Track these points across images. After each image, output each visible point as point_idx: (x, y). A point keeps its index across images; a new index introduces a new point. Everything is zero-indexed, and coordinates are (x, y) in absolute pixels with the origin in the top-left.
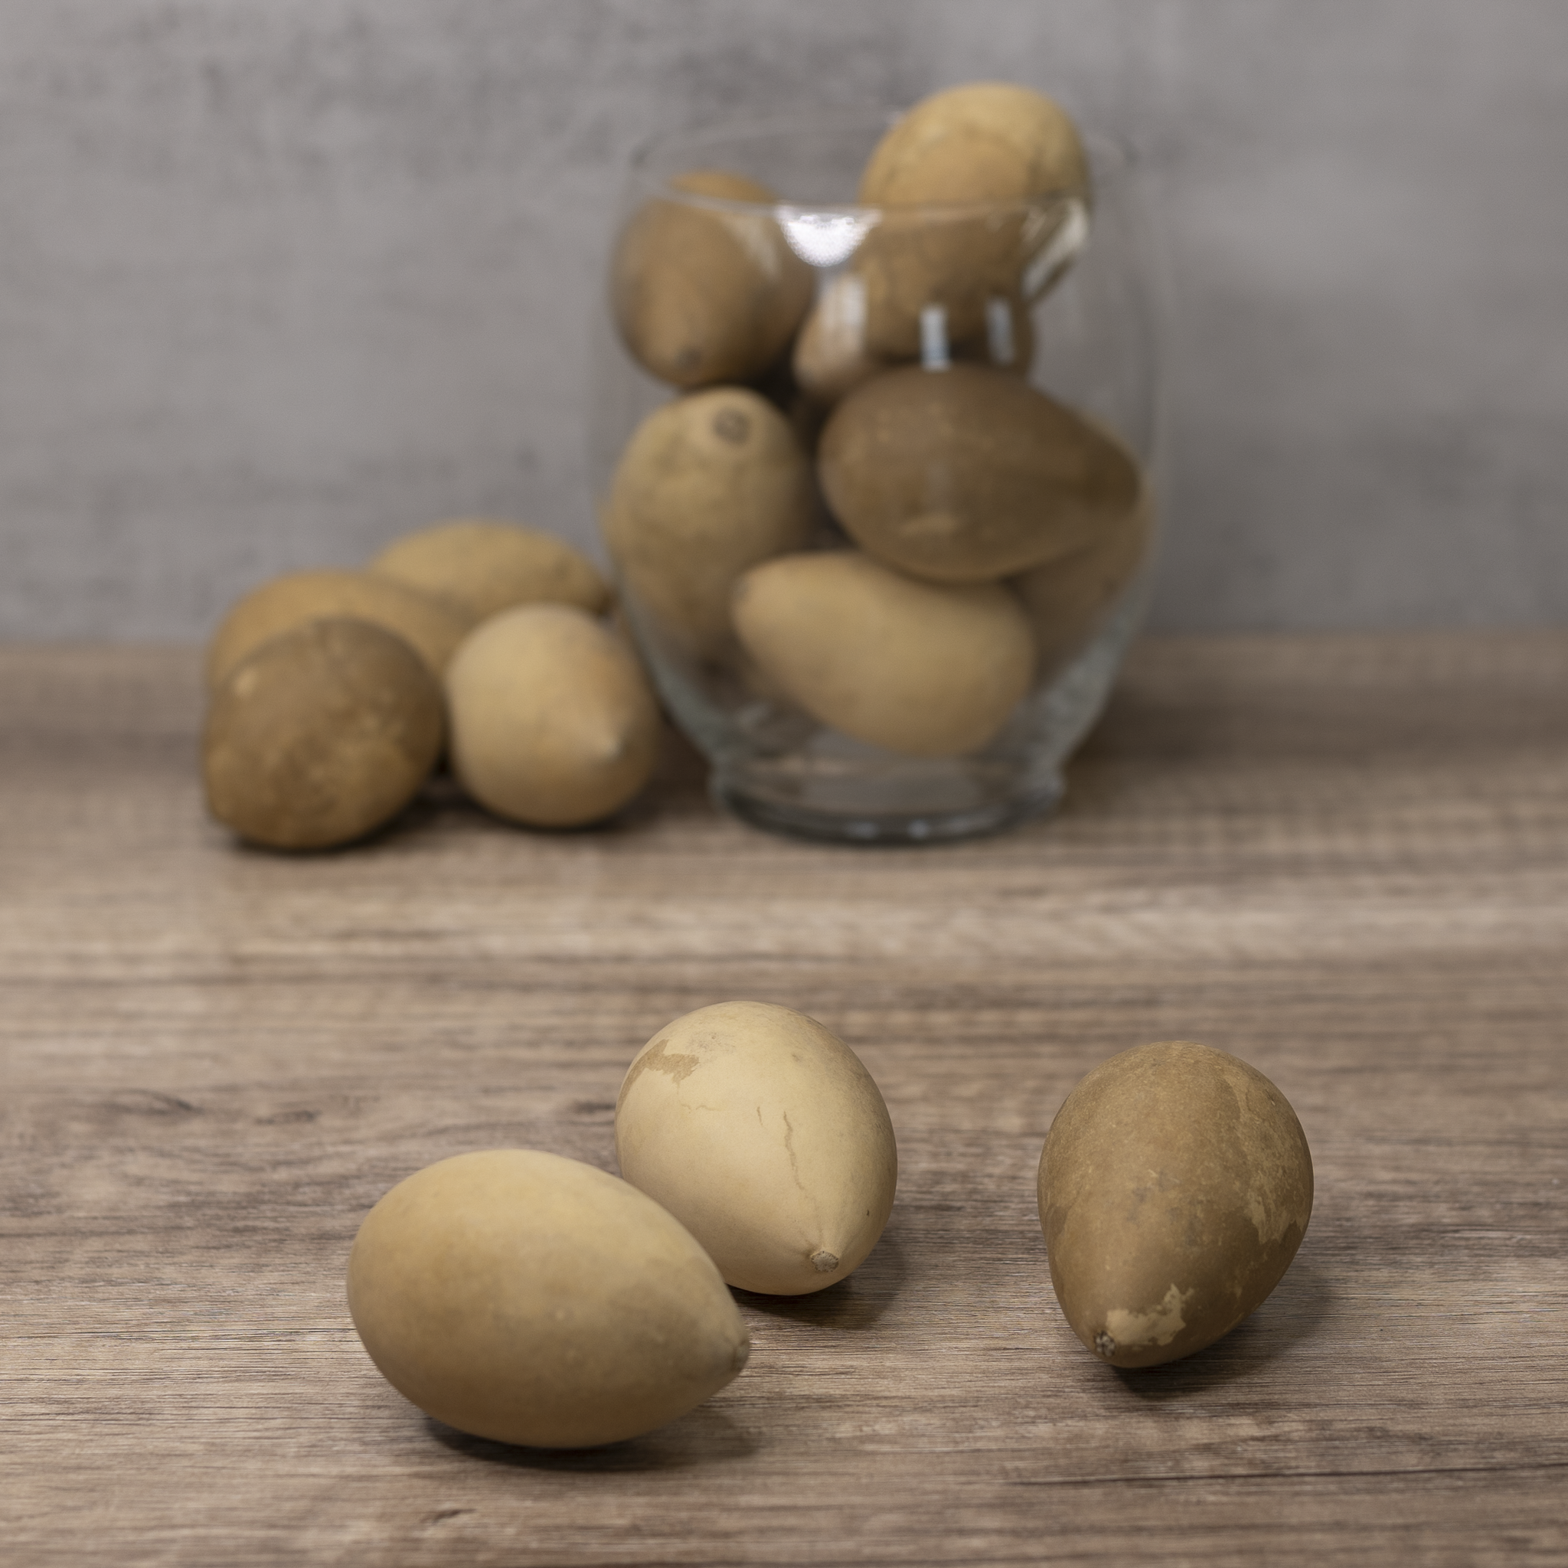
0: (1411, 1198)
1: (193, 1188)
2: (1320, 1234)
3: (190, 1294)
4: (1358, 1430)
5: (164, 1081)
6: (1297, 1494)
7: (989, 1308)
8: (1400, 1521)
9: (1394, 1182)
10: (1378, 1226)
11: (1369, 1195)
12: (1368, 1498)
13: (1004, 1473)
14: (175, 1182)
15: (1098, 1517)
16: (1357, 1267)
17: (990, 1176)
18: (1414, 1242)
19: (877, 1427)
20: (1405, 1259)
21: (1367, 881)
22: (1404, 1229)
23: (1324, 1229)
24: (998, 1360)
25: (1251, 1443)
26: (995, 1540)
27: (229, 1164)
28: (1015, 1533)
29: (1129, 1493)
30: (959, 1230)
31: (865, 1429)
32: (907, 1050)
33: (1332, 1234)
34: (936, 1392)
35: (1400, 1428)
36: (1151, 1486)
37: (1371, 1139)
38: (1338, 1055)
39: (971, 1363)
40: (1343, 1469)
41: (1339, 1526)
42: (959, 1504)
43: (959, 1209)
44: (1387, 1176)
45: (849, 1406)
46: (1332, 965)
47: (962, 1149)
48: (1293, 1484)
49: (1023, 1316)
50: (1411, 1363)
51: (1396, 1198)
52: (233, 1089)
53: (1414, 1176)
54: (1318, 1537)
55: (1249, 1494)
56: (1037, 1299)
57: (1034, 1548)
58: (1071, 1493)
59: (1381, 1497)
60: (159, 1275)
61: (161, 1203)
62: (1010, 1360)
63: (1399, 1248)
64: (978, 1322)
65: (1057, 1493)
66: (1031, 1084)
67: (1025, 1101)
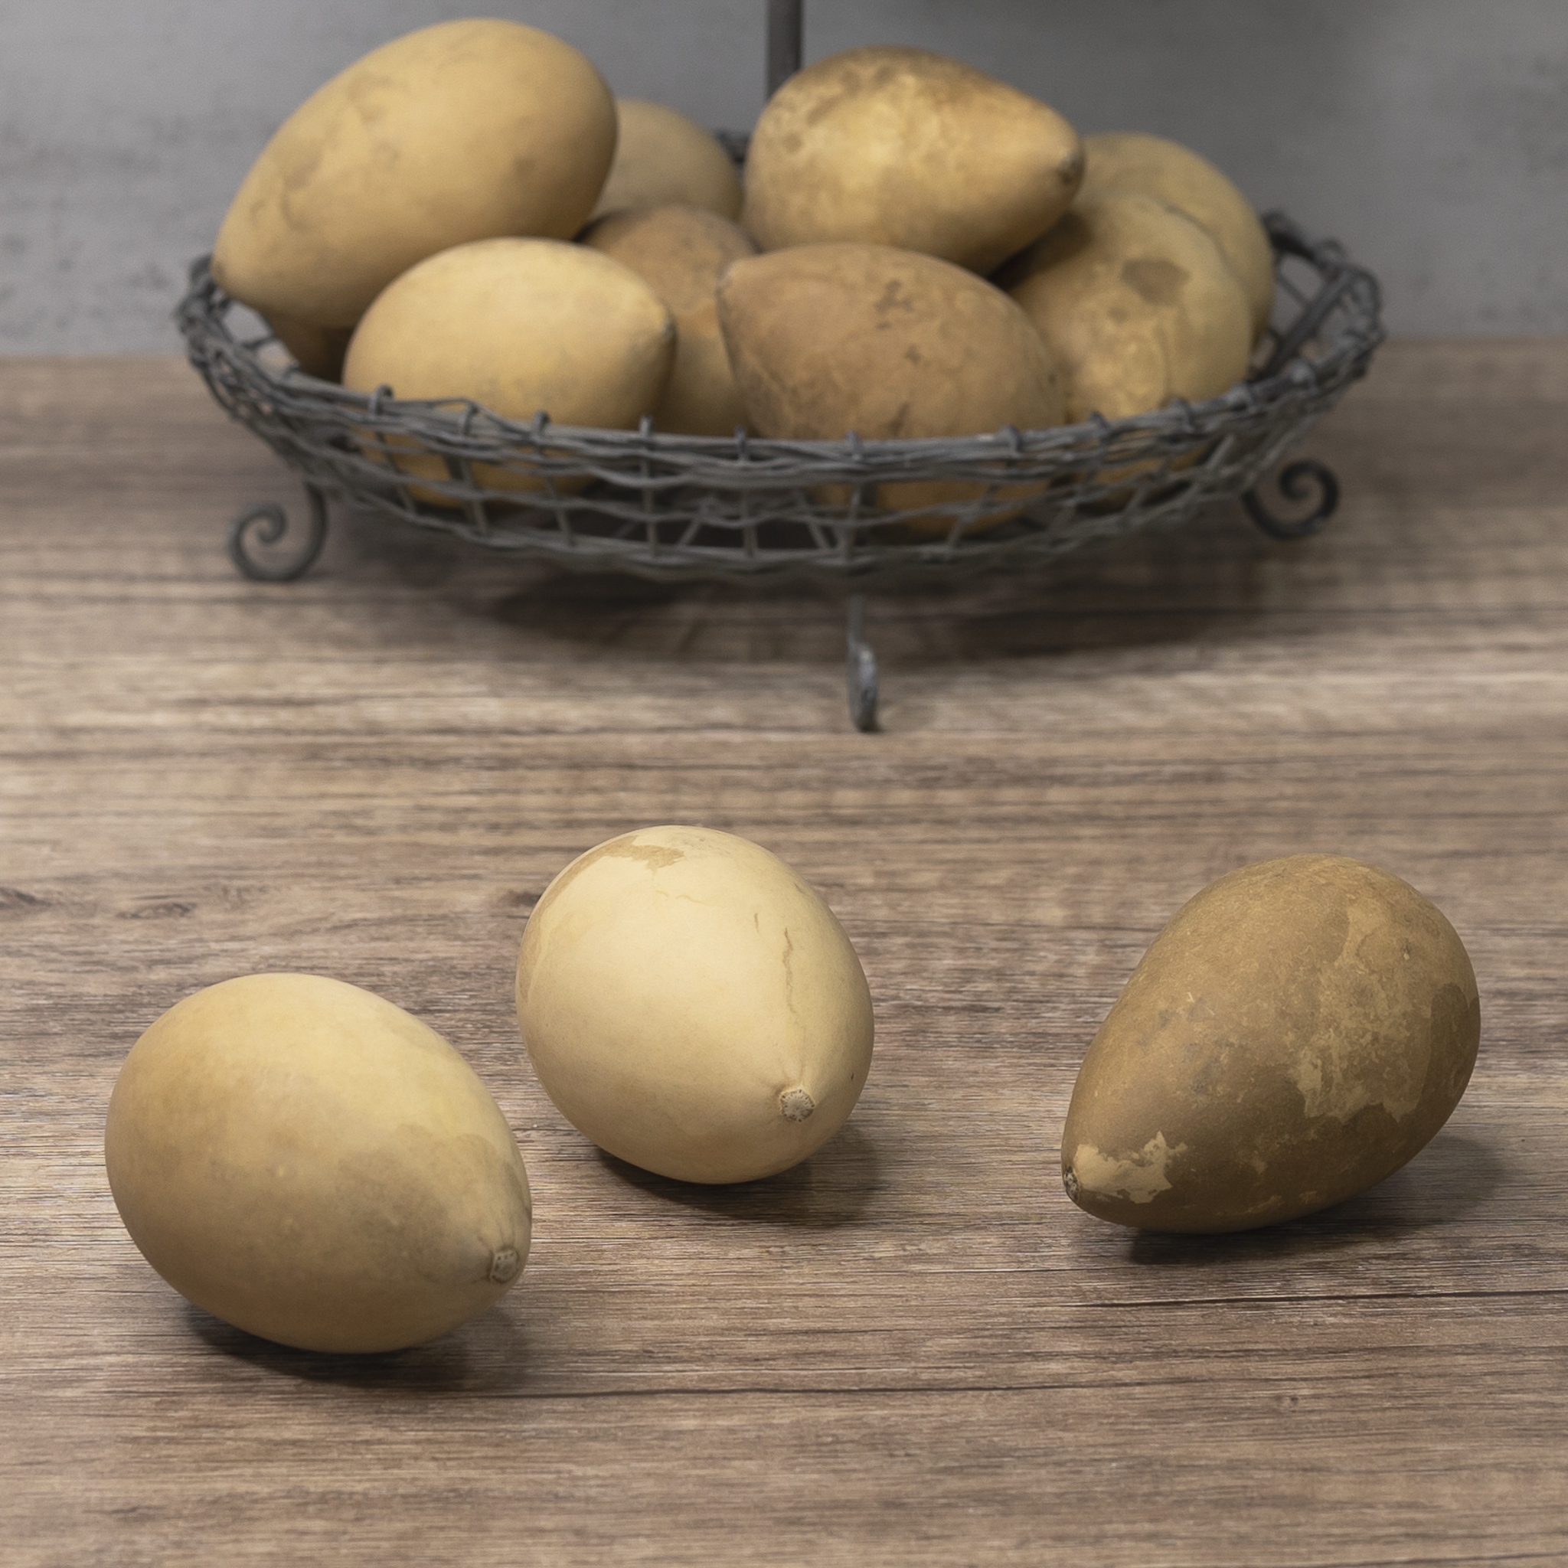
0: (1550, 996)
1: (53, 989)
3: (71, 1106)
4: (1501, 1247)
6: (1433, 1315)
8: (1558, 1343)
9: (1528, 978)
10: (1512, 1027)
11: (1499, 993)
12: (1518, 1319)
13: (1081, 1293)
14: (31, 983)
15: (1196, 1340)
16: (1488, 1072)
17: (1032, 973)
18: (1558, 1044)
19: (923, 1246)
20: (1547, 1063)
21: (1476, 637)
22: (1544, 1030)
25: (1374, 1261)
26: (1077, 1363)
27: (94, 963)
28: (1099, 1356)
29: (1232, 1315)
30: (999, 1033)
31: (908, 1248)
32: (915, 833)
34: (991, 1209)
35: (1552, 1245)
36: (1258, 1308)
37: (1496, 931)
38: (1449, 837)
39: (1029, 1178)
40: (1485, 1289)
41: (1486, 1349)
42: (1030, 1327)
43: (997, 1010)
44: (1521, 972)
45: (886, 1223)
46: (1432, 733)
47: (994, 944)
48: (1427, 1305)
50: (1561, 1176)
51: (1532, 996)
52: (82, 879)
53: (1552, 972)
54: (1461, 1359)
55: (1377, 1315)
57: (1123, 1373)
58: (1163, 1315)
59: (1535, 1318)
60: (29, 1086)
61: (18, 1007)
63: (1539, 1052)
65: (1146, 1316)
66: (1072, 870)
67: (1066, 890)
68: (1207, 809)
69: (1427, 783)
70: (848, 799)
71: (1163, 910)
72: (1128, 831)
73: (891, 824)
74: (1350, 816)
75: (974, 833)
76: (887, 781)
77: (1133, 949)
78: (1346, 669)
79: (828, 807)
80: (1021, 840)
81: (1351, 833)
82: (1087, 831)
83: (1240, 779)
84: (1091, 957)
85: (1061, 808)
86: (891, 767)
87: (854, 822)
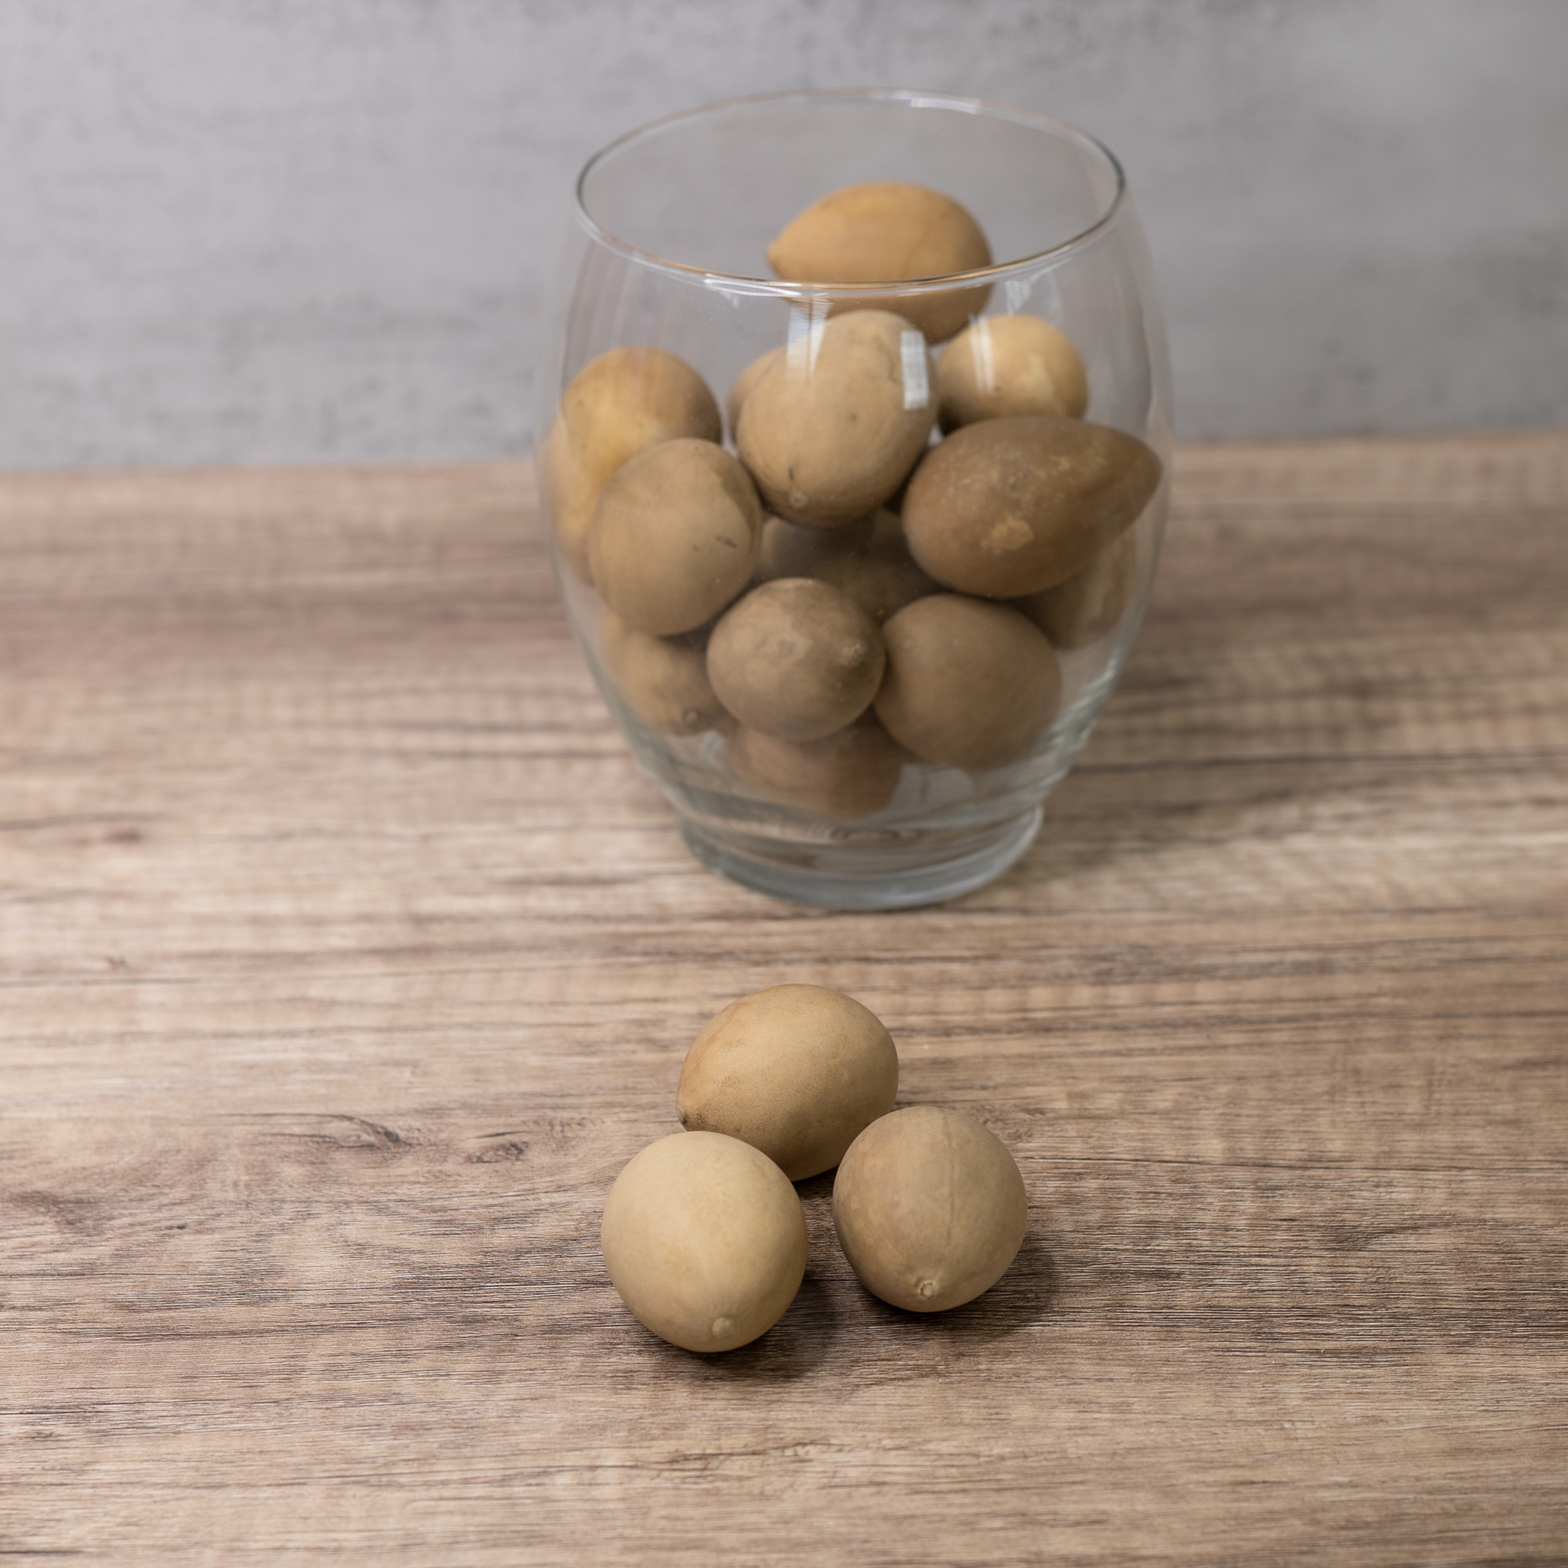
1: (415, 1258)
2: (1539, 1306)
3: (430, 1417)
5: (366, 1101)
7: (1228, 1421)
14: (396, 1250)
17: (1202, 1226)
21: (1512, 789)
23: (1542, 1298)
24: (1247, 1499)
27: (448, 1224)
30: (1183, 1307)
32: (1096, 1042)
33: (1550, 1306)
34: (1193, 1549)
38: (1518, 1042)
39: (1221, 1505)
43: (1179, 1275)
46: (1492, 910)
47: (1169, 1188)
49: (1263, 1433)
52: (436, 1111)
56: (1273, 1408)
60: (397, 1390)
61: (387, 1283)
62: (1259, 1499)
64: (1219, 1443)
66: (1223, 1089)
67: (1221, 1114)
68: (1325, 1009)
69: (1492, 974)
70: (1041, 997)
71: (1301, 1141)
72: (1265, 1037)
73: (1076, 1030)
74: (1437, 1016)
75: (1142, 1042)
76: (1071, 976)
77: (1281, 1192)
78: (1416, 829)
79: (1025, 1010)
80: (1181, 1050)
81: (1441, 1038)
82: (1232, 1038)
83: (1347, 970)
84: (1248, 1203)
85: (1208, 1008)
86: (1072, 957)
87: (1045, 1029)
